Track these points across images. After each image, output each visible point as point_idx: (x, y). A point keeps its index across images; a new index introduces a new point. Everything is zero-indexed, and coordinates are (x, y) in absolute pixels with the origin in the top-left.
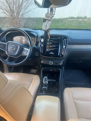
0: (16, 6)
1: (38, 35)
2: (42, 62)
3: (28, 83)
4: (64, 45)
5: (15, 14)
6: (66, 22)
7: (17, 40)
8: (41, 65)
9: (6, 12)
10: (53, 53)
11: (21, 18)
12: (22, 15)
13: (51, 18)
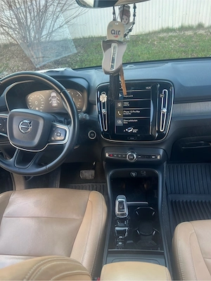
0: (32, 14)
1: (92, 85)
2: (107, 155)
3: (74, 216)
4: (164, 107)
5: (33, 34)
6: (154, 41)
7: (36, 103)
8: (104, 163)
9: (11, 32)
10: (135, 131)
11: (45, 42)
12: (50, 34)
13: (125, 35)
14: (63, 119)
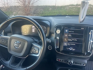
1: (52, 24)
4: (91, 39)
6: (67, 8)
7: (25, 30)
9: (20, 2)
10: (74, 50)
11: (31, 6)
14: (37, 40)
